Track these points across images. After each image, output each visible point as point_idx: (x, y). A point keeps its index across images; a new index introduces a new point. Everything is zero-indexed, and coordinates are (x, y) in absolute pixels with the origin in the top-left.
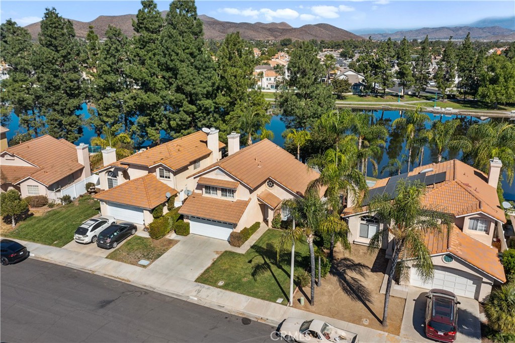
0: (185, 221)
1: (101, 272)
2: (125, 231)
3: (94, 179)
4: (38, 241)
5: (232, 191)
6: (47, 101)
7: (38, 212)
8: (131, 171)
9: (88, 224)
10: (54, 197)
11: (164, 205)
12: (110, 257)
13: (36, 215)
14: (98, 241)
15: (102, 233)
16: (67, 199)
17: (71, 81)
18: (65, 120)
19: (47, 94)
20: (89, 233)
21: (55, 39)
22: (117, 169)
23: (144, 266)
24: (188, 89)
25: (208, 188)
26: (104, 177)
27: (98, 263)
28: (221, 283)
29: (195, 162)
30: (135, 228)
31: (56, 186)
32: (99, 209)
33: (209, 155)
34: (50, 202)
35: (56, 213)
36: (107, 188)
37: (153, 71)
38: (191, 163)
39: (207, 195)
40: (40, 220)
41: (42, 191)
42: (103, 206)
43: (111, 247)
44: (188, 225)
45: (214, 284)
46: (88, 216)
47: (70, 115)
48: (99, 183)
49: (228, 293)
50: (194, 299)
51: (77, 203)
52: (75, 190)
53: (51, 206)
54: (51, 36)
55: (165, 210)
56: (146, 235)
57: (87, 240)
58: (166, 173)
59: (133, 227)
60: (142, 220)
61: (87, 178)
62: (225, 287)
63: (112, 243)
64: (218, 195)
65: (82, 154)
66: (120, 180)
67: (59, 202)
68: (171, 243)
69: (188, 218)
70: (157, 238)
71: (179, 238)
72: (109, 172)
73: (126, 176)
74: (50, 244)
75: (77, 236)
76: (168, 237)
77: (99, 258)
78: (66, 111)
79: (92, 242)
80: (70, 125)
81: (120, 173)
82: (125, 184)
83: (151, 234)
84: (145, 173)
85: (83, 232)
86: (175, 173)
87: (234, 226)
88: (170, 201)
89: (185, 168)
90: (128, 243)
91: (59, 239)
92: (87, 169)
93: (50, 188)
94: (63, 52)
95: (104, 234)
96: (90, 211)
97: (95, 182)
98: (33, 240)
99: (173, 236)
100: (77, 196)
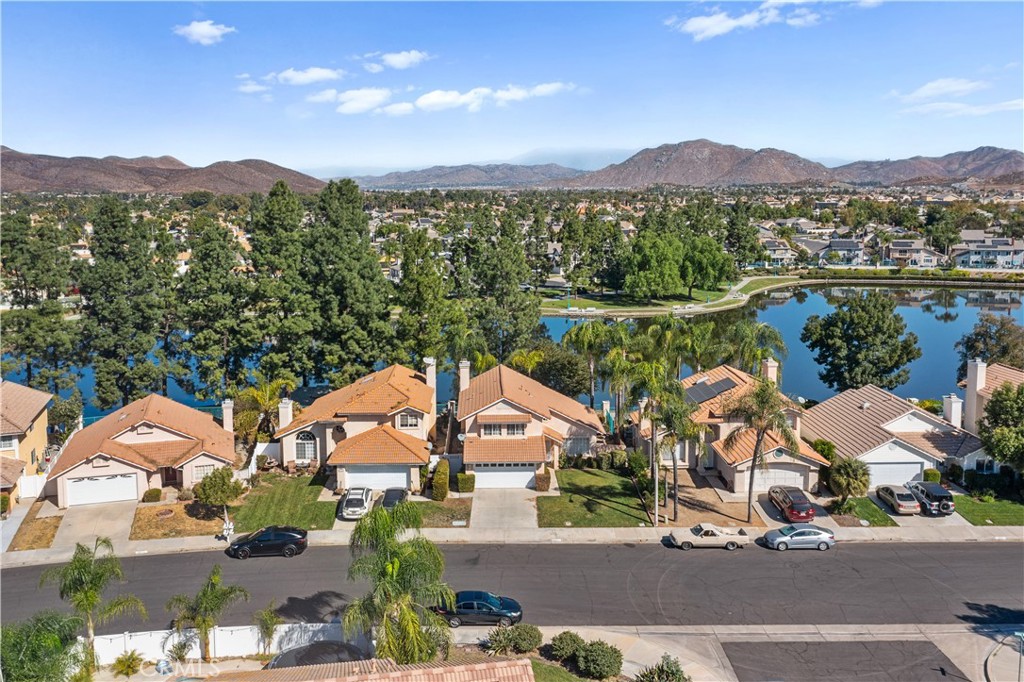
0: (468, 472)
5: (523, 427)
9: (357, 494)
13: (232, 505)
25: (489, 427)
28: (568, 524)
39: (488, 437)
44: (473, 477)
45: (562, 525)
50: (558, 541)
51: (266, 484)
58: (410, 421)
62: (577, 526)
67: (245, 484)
68: (463, 501)
69: (471, 468)
71: (461, 495)
72: (300, 433)
74: (310, 530)
76: (449, 496)
81: (330, 431)
83: (435, 495)
84: (372, 425)
87: (538, 467)
99: (455, 495)
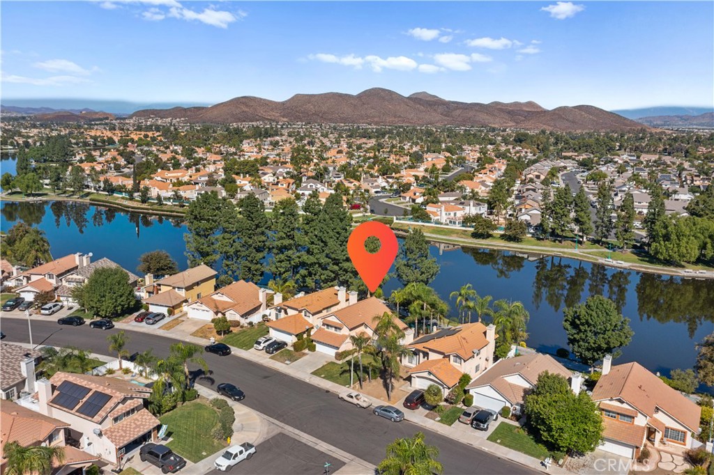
0: (314, 343)
1: (266, 365)
2: (280, 345)
3: (267, 312)
4: (235, 346)
5: (340, 329)
6: (243, 254)
7: (235, 330)
8: (289, 310)
9: (262, 339)
10: (244, 322)
11: (304, 333)
12: (271, 358)
13: (234, 332)
14: (266, 349)
15: (268, 345)
16: (251, 323)
17: (260, 242)
18: (253, 267)
19: (244, 249)
20: (261, 344)
21: (252, 213)
22: (281, 308)
23: (287, 364)
24: (333, 256)
25: (328, 325)
26: (273, 312)
27: (265, 360)
28: (323, 376)
29: (327, 308)
30: (287, 344)
31: (245, 315)
32: (268, 332)
33: (338, 304)
34: (241, 324)
35: (244, 331)
36: (274, 320)
37: (312, 240)
38: (324, 309)
39: (327, 330)
40: (236, 335)
41: (237, 318)
42: (271, 330)
43: (272, 353)
44: (315, 346)
45: (319, 376)
46: (262, 336)
47: (256, 264)
48: (270, 315)
49: (324, 380)
50: (307, 381)
51: (256, 327)
52: (256, 318)
53: (242, 327)
54: (249, 212)
55: (305, 336)
56: (292, 349)
57: (261, 348)
58: (308, 314)
59: (284, 344)
60: (290, 340)
61: (263, 311)
62: (323, 378)
63: (273, 351)
64: (332, 330)
65: (262, 294)
66: (282, 315)
67: (246, 325)
68: (304, 354)
69: (315, 341)
70: (297, 351)
71: (310, 352)
72: (276, 309)
73: (286, 313)
74: (241, 348)
75: (255, 345)
76: (303, 351)
77: (266, 358)
78: (255, 261)
79: (263, 349)
80: (256, 271)
81: (283, 311)
82: (285, 318)
83: (295, 349)
84: (297, 312)
85: (259, 343)
86: (313, 315)
87: (338, 348)
88: (308, 331)
89: (320, 312)
90: (282, 352)
91: (247, 346)
92: (264, 306)
93: (242, 316)
94: (256, 222)
95: (269, 346)
96: (263, 333)
97: (268, 314)
98: (233, 345)
99: (306, 351)
100: (257, 322)
